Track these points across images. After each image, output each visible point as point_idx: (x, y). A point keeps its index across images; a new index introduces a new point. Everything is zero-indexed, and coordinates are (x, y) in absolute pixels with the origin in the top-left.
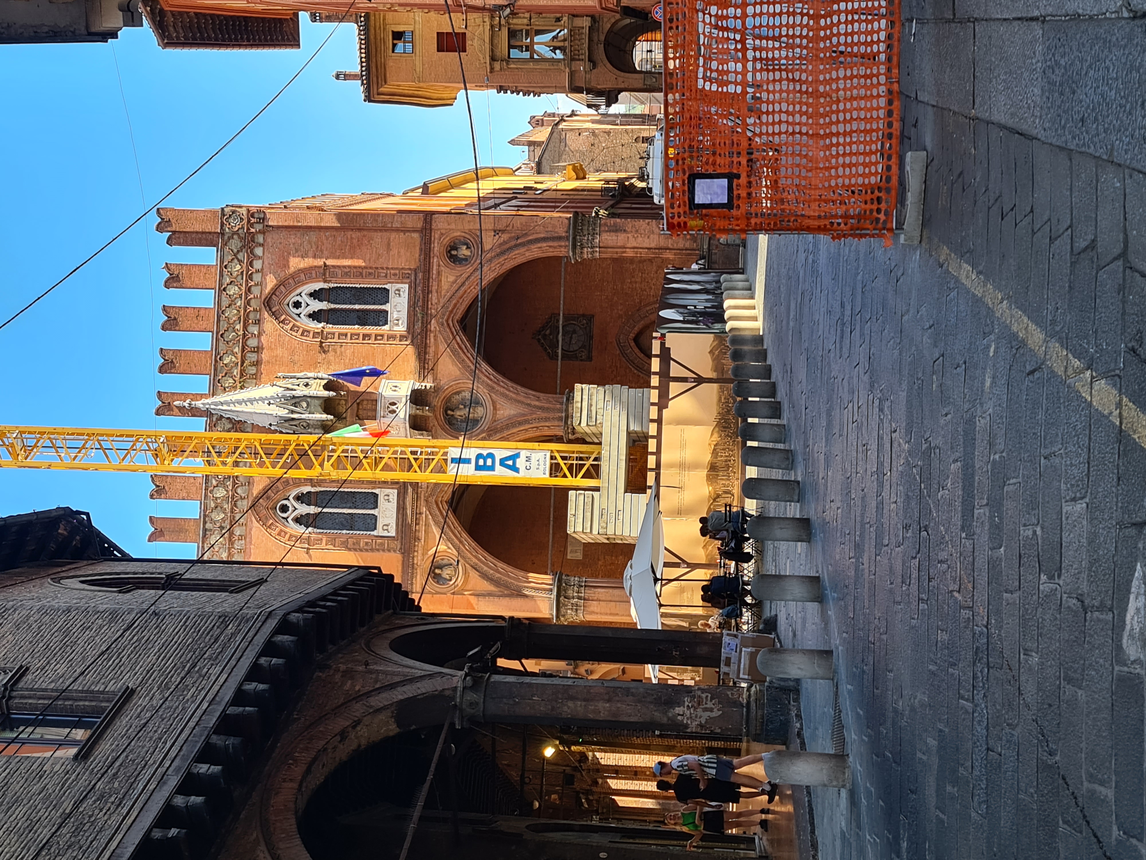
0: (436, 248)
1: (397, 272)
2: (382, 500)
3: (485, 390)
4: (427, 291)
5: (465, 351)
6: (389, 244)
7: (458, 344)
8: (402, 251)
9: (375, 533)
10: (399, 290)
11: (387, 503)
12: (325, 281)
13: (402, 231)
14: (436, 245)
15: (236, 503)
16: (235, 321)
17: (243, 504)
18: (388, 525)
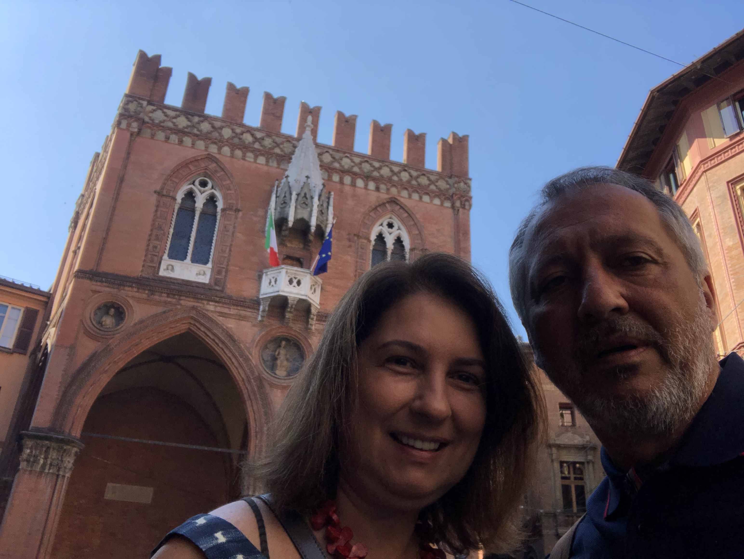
2: (200, 268)
9: (165, 257)
11: (195, 272)
12: (411, 249)
15: (215, 143)
16: (379, 173)
17: (213, 149)
18: (173, 270)
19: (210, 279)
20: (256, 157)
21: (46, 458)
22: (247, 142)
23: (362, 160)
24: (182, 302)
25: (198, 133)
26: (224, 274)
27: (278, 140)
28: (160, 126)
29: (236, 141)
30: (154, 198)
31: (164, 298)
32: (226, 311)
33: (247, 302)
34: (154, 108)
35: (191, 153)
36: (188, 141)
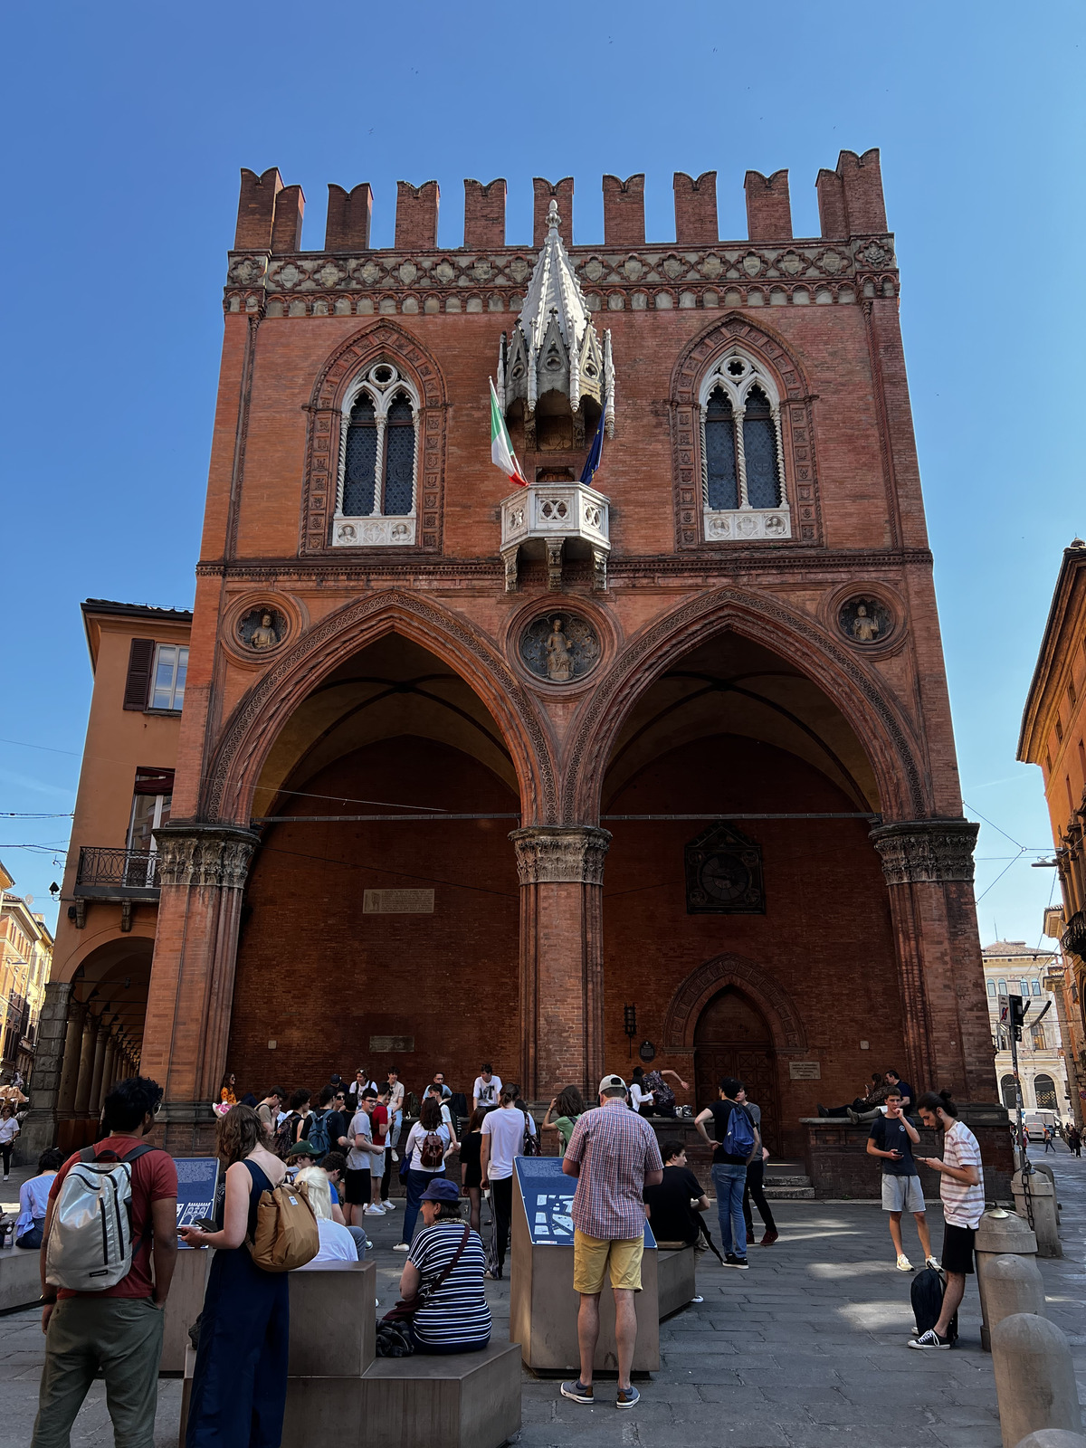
0: (869, 575)
1: (813, 516)
2: (397, 522)
3: (600, 679)
4: (781, 565)
5: (674, 642)
6: (863, 496)
7: (686, 628)
8: (854, 520)
9: (339, 514)
10: (779, 523)
11: (390, 530)
12: (782, 404)
13: (892, 516)
14: (874, 575)
15: (390, 297)
16: (699, 271)
17: (388, 308)
18: (352, 534)
19: (417, 537)
20: (464, 303)
21: (197, 865)
22: (444, 281)
23: (662, 256)
24: (373, 584)
25: (359, 287)
26: (437, 522)
27: (501, 262)
28: (295, 293)
29: (425, 282)
30: (303, 418)
31: (343, 582)
32: (448, 585)
33: (482, 564)
34: (282, 263)
35: (352, 326)
36: (343, 305)
